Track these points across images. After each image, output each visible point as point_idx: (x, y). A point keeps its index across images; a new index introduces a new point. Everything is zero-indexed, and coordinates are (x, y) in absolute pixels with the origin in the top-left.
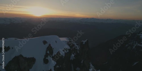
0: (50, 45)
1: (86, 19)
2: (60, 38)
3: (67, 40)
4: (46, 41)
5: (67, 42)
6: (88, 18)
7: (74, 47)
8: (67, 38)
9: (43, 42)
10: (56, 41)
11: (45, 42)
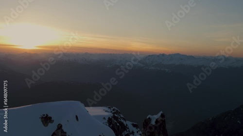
0: (60, 127)
1: (158, 56)
2: (87, 109)
3: (107, 114)
4: (49, 115)
5: (107, 119)
6: (163, 55)
7: (126, 133)
8: (106, 109)
9: (42, 118)
10: (77, 117)
11: (46, 120)
